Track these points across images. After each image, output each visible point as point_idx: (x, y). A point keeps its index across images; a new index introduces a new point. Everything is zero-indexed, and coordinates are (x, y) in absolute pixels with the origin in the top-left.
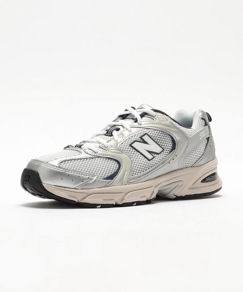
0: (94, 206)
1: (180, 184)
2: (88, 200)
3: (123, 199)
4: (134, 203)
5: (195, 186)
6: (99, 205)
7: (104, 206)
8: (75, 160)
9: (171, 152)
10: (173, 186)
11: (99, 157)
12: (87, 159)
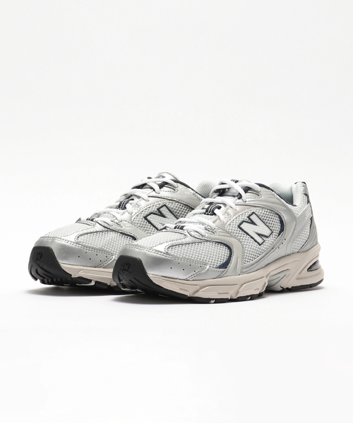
0: (206, 301)
1: (287, 273)
2: (201, 294)
3: (238, 293)
4: (248, 296)
5: (301, 275)
6: (213, 299)
7: (218, 301)
8: (182, 245)
9: (279, 234)
10: (281, 275)
11: (207, 241)
12: (195, 243)
